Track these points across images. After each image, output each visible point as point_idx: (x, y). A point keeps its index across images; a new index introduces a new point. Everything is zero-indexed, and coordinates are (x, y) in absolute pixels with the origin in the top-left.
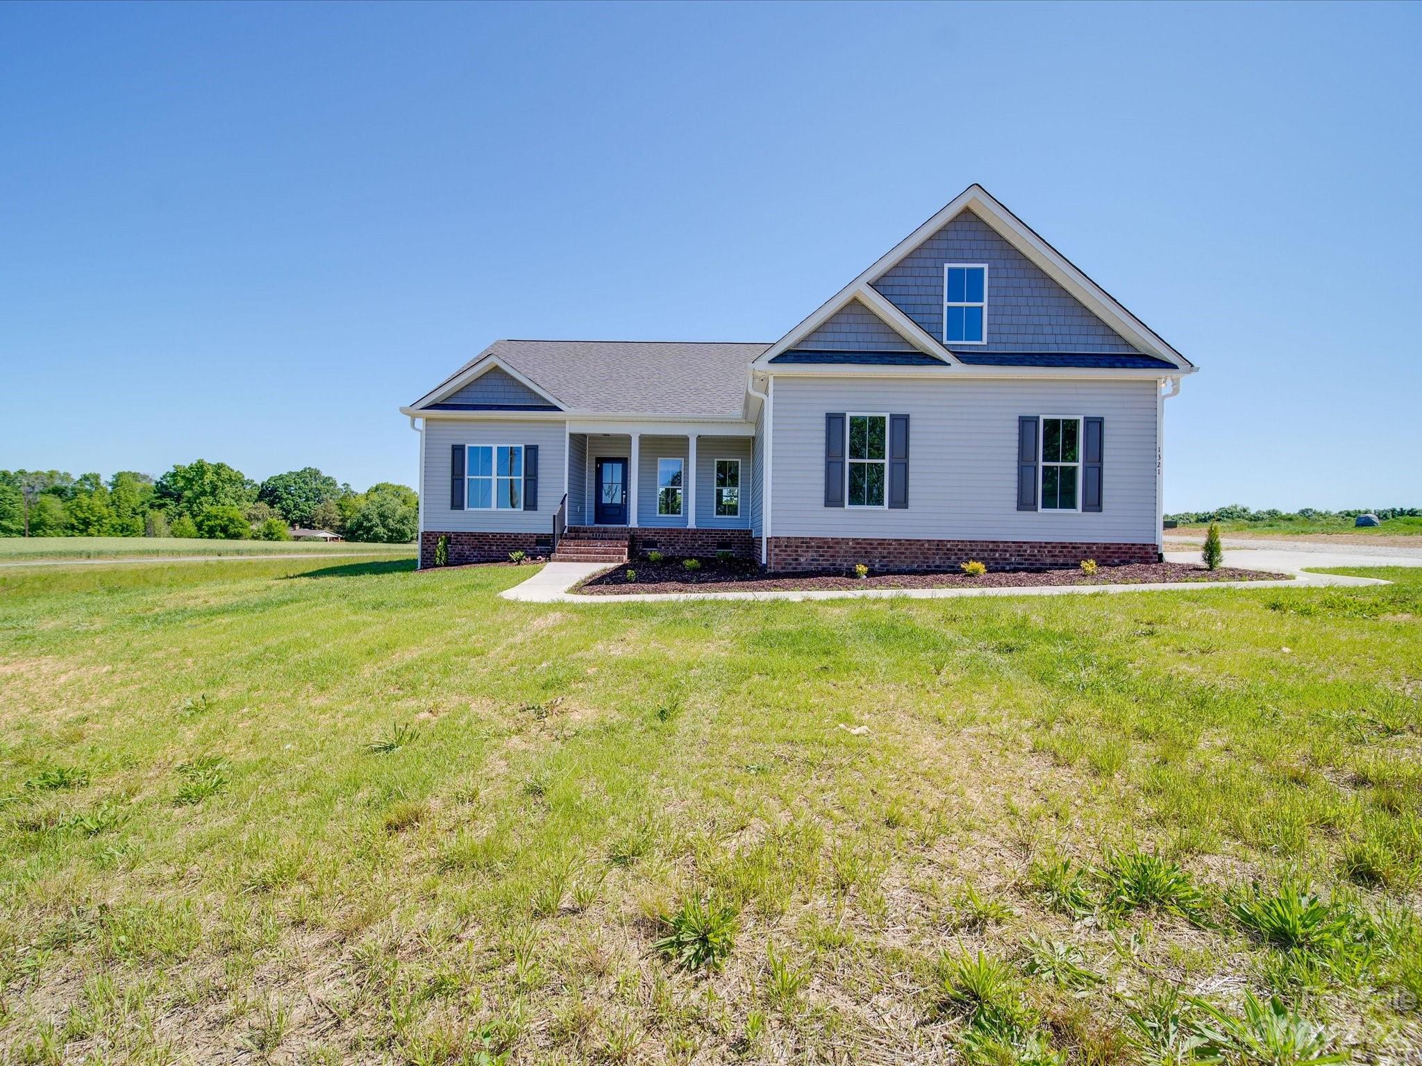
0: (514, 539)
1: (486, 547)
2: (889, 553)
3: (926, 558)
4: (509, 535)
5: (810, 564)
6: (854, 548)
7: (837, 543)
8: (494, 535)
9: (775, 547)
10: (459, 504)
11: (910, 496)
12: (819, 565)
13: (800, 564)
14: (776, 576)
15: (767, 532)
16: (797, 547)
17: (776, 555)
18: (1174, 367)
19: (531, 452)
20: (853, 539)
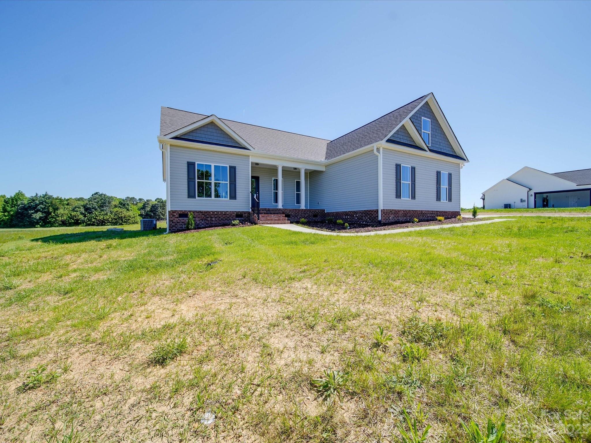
0: (224, 214)
1: (209, 219)
2: (411, 215)
3: (419, 217)
4: (222, 212)
5: (393, 219)
6: (403, 213)
7: (399, 212)
8: (213, 212)
9: (384, 213)
10: (193, 195)
11: (416, 195)
12: (395, 220)
13: (390, 220)
14: (385, 225)
15: (381, 207)
16: (389, 213)
17: (384, 216)
18: (465, 160)
19: (233, 170)
20: (403, 210)
